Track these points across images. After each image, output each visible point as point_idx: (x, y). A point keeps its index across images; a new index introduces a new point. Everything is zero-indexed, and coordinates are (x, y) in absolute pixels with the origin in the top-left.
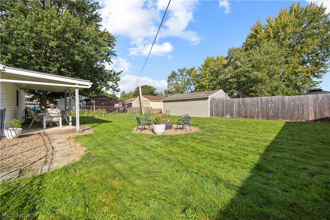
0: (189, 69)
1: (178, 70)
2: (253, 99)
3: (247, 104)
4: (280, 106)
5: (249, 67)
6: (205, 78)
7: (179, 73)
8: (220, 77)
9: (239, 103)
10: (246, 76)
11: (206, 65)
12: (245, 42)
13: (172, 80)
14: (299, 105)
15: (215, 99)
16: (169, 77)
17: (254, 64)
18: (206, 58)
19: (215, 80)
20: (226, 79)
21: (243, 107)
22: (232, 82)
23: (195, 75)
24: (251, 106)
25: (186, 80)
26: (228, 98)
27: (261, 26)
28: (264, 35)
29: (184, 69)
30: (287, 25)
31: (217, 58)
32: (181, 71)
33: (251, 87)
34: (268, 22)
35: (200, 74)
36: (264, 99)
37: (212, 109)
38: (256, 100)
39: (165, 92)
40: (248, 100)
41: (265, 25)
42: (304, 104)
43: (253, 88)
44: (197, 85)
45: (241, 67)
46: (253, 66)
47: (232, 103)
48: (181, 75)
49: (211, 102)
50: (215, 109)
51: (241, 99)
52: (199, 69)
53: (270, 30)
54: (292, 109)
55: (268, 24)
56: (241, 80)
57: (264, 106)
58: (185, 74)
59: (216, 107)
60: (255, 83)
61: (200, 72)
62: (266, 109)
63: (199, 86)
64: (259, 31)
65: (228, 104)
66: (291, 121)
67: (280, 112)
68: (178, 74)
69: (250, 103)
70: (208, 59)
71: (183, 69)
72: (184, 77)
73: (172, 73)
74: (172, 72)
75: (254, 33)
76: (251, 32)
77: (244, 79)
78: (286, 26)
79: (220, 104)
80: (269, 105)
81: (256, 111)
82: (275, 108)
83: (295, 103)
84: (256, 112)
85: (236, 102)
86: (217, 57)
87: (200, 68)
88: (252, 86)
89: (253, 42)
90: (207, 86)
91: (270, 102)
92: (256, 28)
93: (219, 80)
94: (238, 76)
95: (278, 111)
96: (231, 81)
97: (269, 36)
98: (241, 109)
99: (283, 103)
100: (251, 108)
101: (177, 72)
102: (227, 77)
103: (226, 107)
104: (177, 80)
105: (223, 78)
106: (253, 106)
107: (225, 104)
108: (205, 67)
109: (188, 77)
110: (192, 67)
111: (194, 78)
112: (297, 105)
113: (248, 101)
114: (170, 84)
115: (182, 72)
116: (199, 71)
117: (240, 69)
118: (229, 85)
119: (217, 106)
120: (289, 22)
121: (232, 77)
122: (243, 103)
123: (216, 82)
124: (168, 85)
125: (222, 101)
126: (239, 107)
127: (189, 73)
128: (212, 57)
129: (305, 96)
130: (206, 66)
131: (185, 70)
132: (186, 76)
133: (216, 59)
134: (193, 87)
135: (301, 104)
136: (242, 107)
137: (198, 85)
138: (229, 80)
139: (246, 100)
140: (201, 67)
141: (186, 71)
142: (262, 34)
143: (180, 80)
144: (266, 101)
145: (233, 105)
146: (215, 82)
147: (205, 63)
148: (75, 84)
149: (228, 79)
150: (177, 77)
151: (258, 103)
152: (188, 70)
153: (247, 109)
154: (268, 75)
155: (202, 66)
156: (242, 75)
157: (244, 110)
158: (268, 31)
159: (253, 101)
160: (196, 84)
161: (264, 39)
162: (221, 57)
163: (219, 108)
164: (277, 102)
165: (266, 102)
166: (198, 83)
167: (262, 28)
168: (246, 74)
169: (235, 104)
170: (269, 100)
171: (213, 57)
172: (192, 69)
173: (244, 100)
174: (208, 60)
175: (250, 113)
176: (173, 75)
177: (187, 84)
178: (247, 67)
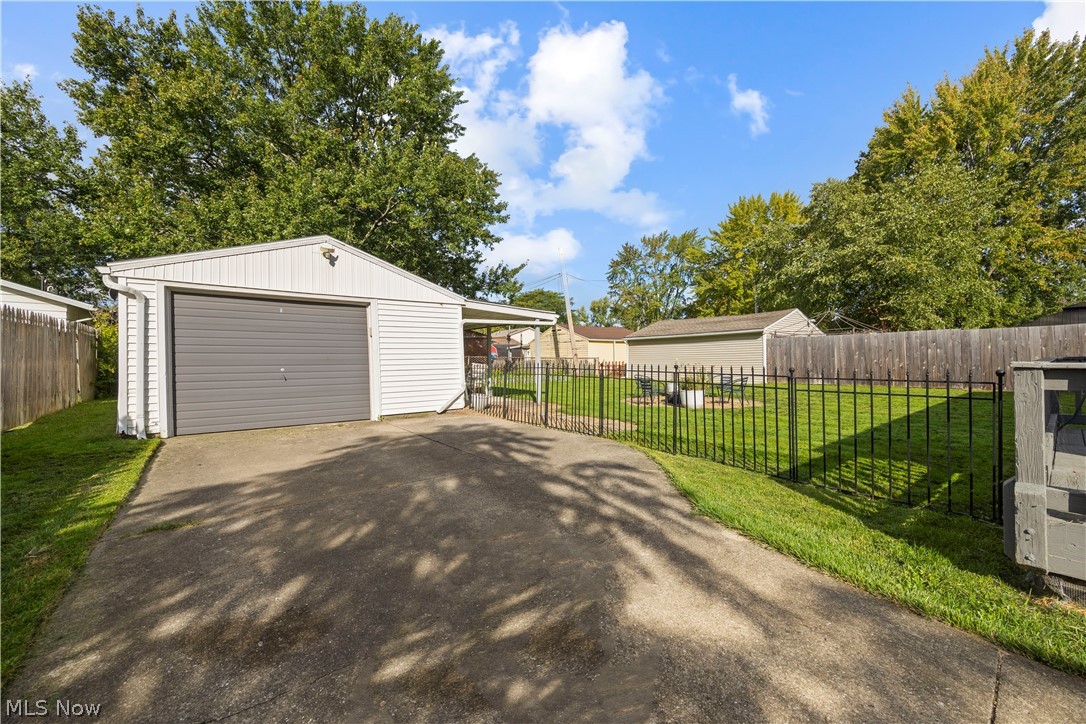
0: (678, 236)
1: (644, 240)
2: (887, 336)
3: (870, 350)
4: (958, 354)
5: (878, 243)
6: (732, 265)
7: (644, 251)
8: (787, 269)
9: (848, 347)
10: (869, 268)
11: (737, 224)
12: (866, 150)
13: (624, 272)
14: (1007, 351)
15: (780, 337)
16: (615, 264)
17: (894, 231)
18: (735, 201)
19: (771, 275)
20: (806, 275)
21: (859, 358)
22: (825, 286)
23: (699, 255)
24: (882, 353)
25: (668, 271)
26: (818, 333)
27: (918, 108)
28: (928, 139)
29: (663, 238)
30: (1001, 106)
31: (772, 201)
32: (653, 244)
33: (886, 299)
34: (940, 96)
35: (714, 251)
36: (916, 337)
37: (774, 362)
38: (894, 339)
39: (593, 309)
40: (873, 337)
41: (930, 104)
42: (1018, 349)
43: (892, 301)
44: (707, 286)
45: (853, 241)
46: (890, 240)
47: (828, 346)
48: (650, 256)
49: (771, 345)
50: (782, 362)
51: (853, 337)
52: (712, 236)
53: (945, 123)
54: (988, 361)
55: (940, 101)
56: (854, 278)
57: (917, 355)
58: (665, 252)
59: (785, 357)
60: (897, 285)
61: (718, 245)
62: (922, 361)
63: (713, 290)
64: (911, 124)
65: (819, 348)
66: (985, 391)
67: (958, 369)
68: (644, 254)
69: (879, 347)
70: (742, 205)
71: (657, 235)
72: (662, 263)
73: (622, 250)
74: (624, 248)
75: (895, 130)
76: (887, 126)
77: (864, 275)
78: (999, 108)
79: (795, 350)
80: (929, 350)
81: (894, 365)
82: (944, 358)
83: (997, 347)
84: (896, 368)
85: (842, 344)
86: (773, 197)
87: (716, 234)
88: (889, 294)
89: (891, 156)
90: (741, 291)
91: (930, 345)
92: (901, 115)
93: (783, 276)
94: (843, 267)
95: (953, 365)
96: (823, 281)
97: (943, 142)
98: (856, 363)
99: (965, 346)
100: (882, 360)
101: (638, 246)
102: (811, 271)
103: (813, 357)
104: (639, 271)
105: (799, 273)
106: (886, 355)
107: (809, 348)
108: (733, 229)
109: (673, 260)
110: (689, 229)
111: (696, 266)
112: (1000, 352)
113: (875, 342)
114: (616, 286)
115: (654, 248)
116: (713, 242)
117: (849, 249)
118: (818, 294)
119: (788, 353)
120: (1009, 98)
121: (825, 271)
122: (861, 345)
123: (774, 281)
124: (612, 287)
125: (803, 343)
126: (850, 357)
127: (679, 247)
128: (756, 198)
129: (1020, 330)
130: (736, 226)
131: (664, 240)
132: (667, 257)
133: (768, 203)
134: (694, 293)
135: (1010, 350)
136: (856, 357)
137: (710, 286)
138: (817, 278)
139: (869, 338)
140: (719, 230)
141: (667, 243)
142: (921, 136)
143: (649, 270)
144: (921, 341)
145: (833, 352)
146: (770, 282)
147: (733, 217)
148: (534, 319)
149: (815, 275)
150: (640, 263)
151: (900, 346)
152: (673, 240)
153: (872, 360)
154: (937, 264)
155: (724, 227)
156: (857, 264)
157: (863, 365)
158: (940, 127)
159: (886, 343)
160: (703, 282)
161: (927, 150)
162: (786, 196)
163: (793, 360)
164: (950, 344)
165: (921, 345)
166: (710, 280)
167: (923, 114)
168: (870, 262)
169: (839, 349)
170: (930, 338)
171: (759, 197)
172: (688, 237)
173: (861, 340)
174: (742, 209)
175: (880, 372)
176: (628, 257)
177: (673, 283)
178: (871, 241)
